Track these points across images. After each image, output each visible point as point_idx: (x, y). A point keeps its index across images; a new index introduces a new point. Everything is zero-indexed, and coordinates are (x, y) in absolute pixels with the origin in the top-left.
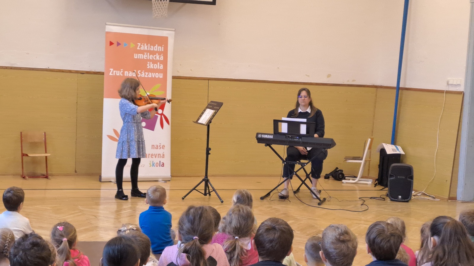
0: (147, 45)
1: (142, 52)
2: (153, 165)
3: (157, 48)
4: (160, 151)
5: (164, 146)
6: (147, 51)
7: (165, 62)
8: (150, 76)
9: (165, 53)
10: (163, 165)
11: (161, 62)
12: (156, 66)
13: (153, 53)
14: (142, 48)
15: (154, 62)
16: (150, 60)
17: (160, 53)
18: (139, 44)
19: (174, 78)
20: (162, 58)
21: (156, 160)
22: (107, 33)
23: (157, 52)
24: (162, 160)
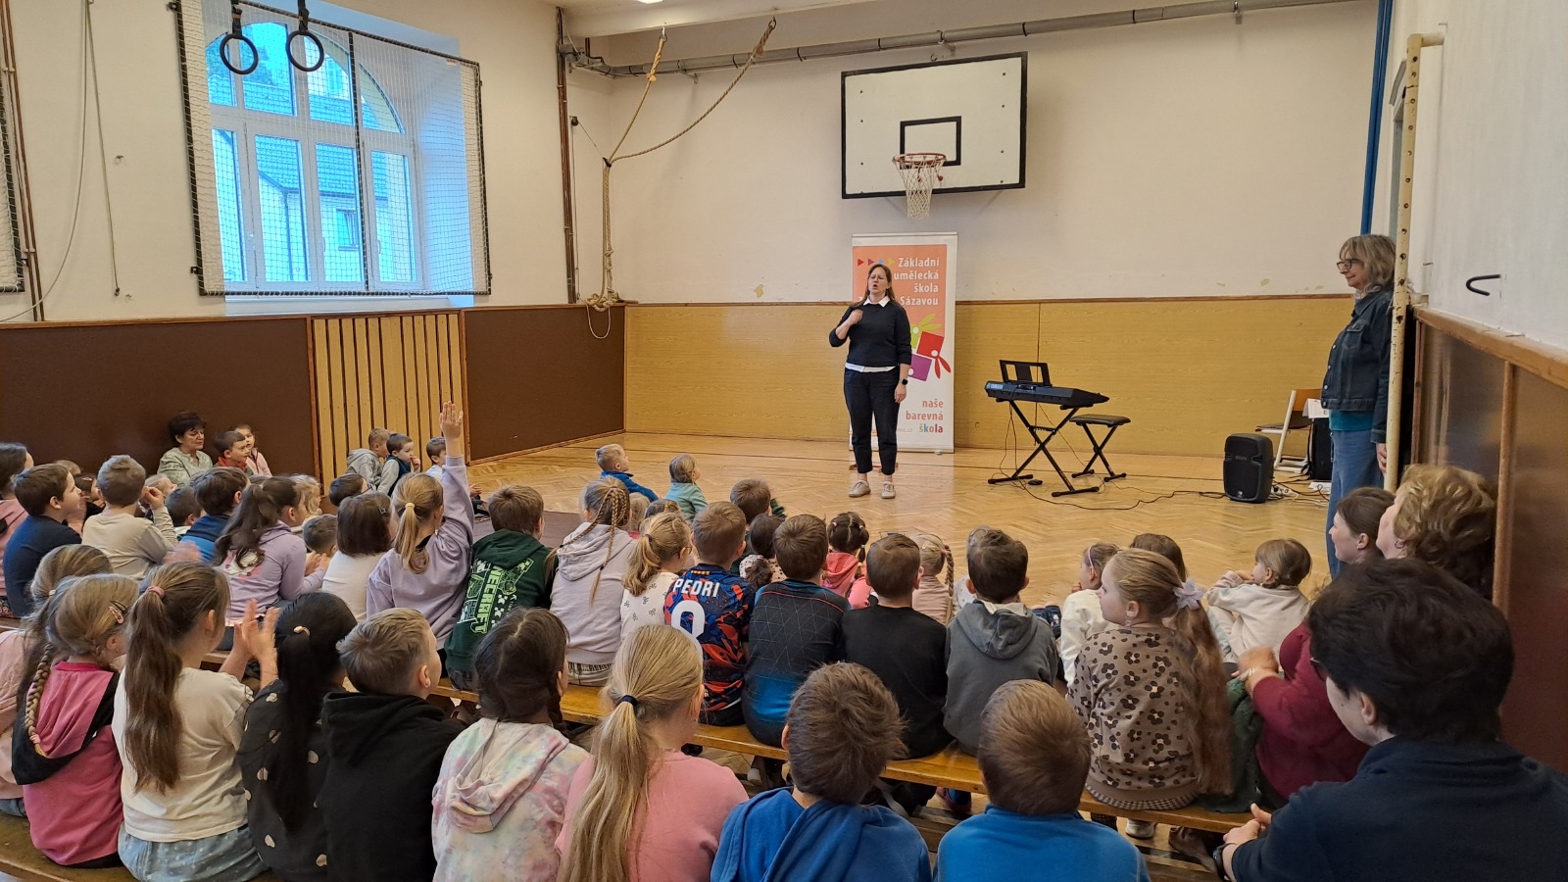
0: (914, 259)
1: (907, 270)
2: (926, 429)
3: (928, 262)
4: (936, 410)
5: (941, 404)
6: (914, 269)
7: (941, 283)
8: (919, 303)
9: (942, 269)
10: (941, 430)
11: (935, 282)
12: (927, 289)
13: (924, 270)
14: (906, 265)
15: (925, 282)
16: (918, 281)
17: (933, 269)
18: (902, 259)
19: (957, 303)
20: (936, 276)
21: (931, 423)
22: (854, 247)
23: (929, 268)
24: (940, 423)
